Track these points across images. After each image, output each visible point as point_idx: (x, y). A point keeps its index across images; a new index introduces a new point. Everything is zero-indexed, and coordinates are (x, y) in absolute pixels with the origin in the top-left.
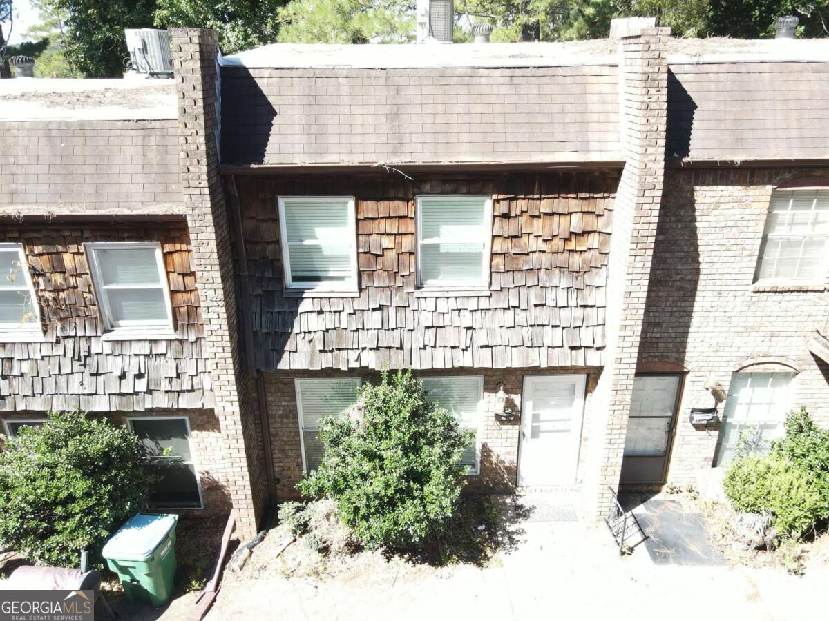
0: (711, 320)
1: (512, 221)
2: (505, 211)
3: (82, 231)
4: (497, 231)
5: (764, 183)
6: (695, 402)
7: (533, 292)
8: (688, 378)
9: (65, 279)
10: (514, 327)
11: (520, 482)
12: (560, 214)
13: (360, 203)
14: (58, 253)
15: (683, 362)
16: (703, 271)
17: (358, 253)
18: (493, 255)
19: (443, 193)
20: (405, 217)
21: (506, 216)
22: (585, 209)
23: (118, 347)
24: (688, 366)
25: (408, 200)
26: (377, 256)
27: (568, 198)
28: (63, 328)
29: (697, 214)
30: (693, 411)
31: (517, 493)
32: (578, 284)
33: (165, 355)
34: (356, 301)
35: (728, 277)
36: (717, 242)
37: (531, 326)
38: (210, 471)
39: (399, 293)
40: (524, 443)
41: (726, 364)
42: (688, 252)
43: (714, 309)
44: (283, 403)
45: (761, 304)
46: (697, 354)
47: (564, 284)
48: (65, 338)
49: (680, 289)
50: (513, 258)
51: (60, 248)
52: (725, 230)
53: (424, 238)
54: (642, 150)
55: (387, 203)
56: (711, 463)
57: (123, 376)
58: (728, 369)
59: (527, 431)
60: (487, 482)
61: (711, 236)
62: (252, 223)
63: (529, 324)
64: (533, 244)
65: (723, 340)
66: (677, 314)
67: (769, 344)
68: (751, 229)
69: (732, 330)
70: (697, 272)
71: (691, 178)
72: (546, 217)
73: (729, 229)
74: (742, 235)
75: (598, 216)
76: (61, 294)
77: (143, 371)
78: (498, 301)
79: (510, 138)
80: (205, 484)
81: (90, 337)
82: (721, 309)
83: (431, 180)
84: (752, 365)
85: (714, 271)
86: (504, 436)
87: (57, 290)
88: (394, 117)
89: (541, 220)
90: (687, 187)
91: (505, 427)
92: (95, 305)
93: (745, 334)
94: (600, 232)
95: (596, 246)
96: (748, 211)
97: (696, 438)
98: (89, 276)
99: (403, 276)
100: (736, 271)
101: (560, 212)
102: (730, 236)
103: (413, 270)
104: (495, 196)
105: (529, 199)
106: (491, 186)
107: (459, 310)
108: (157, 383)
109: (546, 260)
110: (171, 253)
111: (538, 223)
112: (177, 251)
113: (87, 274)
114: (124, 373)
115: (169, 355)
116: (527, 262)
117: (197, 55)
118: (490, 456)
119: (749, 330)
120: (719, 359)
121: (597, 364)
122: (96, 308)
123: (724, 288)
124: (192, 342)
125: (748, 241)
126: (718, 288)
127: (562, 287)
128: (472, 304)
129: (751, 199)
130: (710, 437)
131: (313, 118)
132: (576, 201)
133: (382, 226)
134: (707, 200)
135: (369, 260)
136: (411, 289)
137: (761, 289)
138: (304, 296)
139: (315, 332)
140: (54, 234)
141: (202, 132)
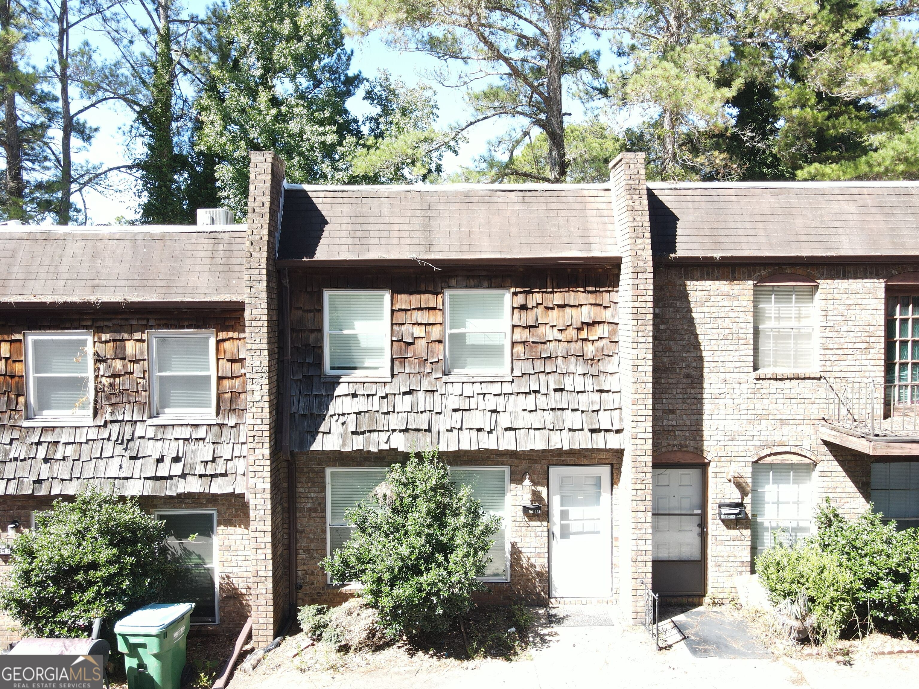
0: (721, 407)
1: (529, 312)
2: (523, 303)
3: (148, 321)
4: (516, 322)
5: (745, 279)
6: (719, 496)
7: (551, 377)
8: (711, 470)
9: (124, 366)
10: (536, 410)
11: (554, 592)
12: (572, 306)
13: (395, 295)
14: (123, 340)
15: (702, 451)
16: (706, 359)
17: (392, 341)
18: (513, 343)
19: (467, 287)
20: (435, 309)
21: (523, 308)
22: (594, 302)
23: (160, 431)
24: (709, 456)
25: (437, 294)
26: (409, 344)
27: (577, 291)
28: (112, 413)
29: (692, 305)
30: (720, 506)
31: (551, 605)
32: (593, 371)
33: (204, 439)
34: (388, 386)
35: (730, 364)
36: (714, 331)
37: (552, 409)
38: (231, 575)
39: (428, 379)
40: (554, 543)
41: (744, 454)
42: (689, 340)
43: (722, 396)
44: (313, 495)
45: (764, 391)
46: (715, 443)
47: (580, 371)
48: (112, 422)
49: (688, 376)
50: (532, 347)
51: (126, 336)
52: (719, 321)
53: (451, 329)
54: (632, 241)
55: (419, 296)
56: (749, 568)
57: (160, 460)
58: (747, 459)
59: (556, 530)
60: (519, 590)
61: (707, 326)
62: (299, 313)
63: (550, 407)
64: (549, 334)
65: (736, 428)
66: (688, 401)
67: (781, 433)
68: (741, 320)
69: (743, 417)
70: (700, 359)
71: (681, 274)
72: (560, 309)
73: (723, 320)
74: (735, 325)
75: (605, 307)
76: (117, 380)
77: (180, 455)
78: (520, 386)
79: (523, 241)
80: (224, 592)
81: (136, 422)
82: (728, 396)
83: (457, 276)
84: (770, 455)
85: (716, 359)
86: (533, 534)
87: (114, 376)
88: (426, 225)
89: (555, 312)
90: (679, 282)
91: (533, 523)
92: (146, 391)
93: (756, 422)
94: (608, 323)
95: (606, 335)
96: (736, 303)
97: (728, 538)
98: (146, 363)
99: (432, 363)
100: (736, 359)
101: (571, 304)
102: (725, 325)
103: (441, 357)
104: (513, 290)
105: (543, 292)
106: (509, 281)
107: (484, 395)
108: (193, 466)
109: (562, 349)
110: (224, 340)
111: (553, 314)
112: (229, 339)
113: (145, 360)
114: (163, 456)
115: (207, 440)
116: (545, 350)
117: (269, 171)
118: (520, 558)
119: (760, 418)
120: (736, 448)
121: (616, 446)
122: (147, 394)
123: (728, 375)
124: (231, 427)
125: (742, 331)
126: (723, 375)
127: (578, 373)
128: (496, 389)
129: (737, 293)
130: (743, 537)
131: (358, 226)
132: (584, 294)
133: (414, 316)
134: (697, 293)
135: (401, 349)
136: (439, 375)
137: (762, 376)
138: (341, 380)
139: (348, 414)
140: (123, 323)
141: (266, 226)
